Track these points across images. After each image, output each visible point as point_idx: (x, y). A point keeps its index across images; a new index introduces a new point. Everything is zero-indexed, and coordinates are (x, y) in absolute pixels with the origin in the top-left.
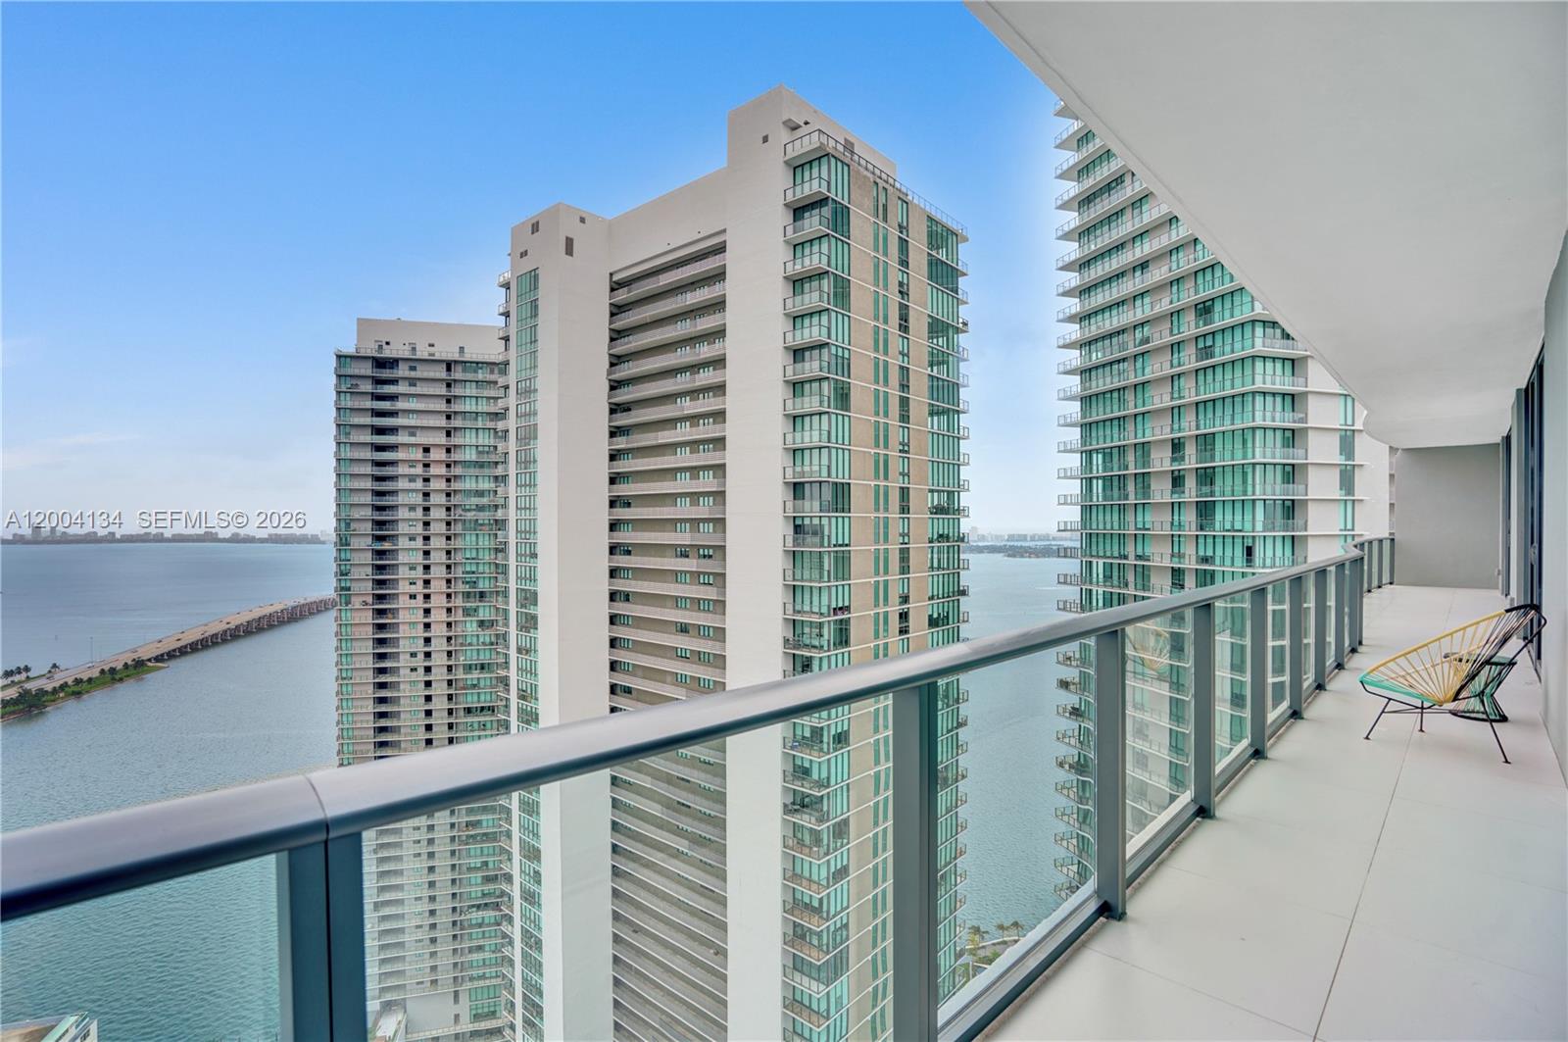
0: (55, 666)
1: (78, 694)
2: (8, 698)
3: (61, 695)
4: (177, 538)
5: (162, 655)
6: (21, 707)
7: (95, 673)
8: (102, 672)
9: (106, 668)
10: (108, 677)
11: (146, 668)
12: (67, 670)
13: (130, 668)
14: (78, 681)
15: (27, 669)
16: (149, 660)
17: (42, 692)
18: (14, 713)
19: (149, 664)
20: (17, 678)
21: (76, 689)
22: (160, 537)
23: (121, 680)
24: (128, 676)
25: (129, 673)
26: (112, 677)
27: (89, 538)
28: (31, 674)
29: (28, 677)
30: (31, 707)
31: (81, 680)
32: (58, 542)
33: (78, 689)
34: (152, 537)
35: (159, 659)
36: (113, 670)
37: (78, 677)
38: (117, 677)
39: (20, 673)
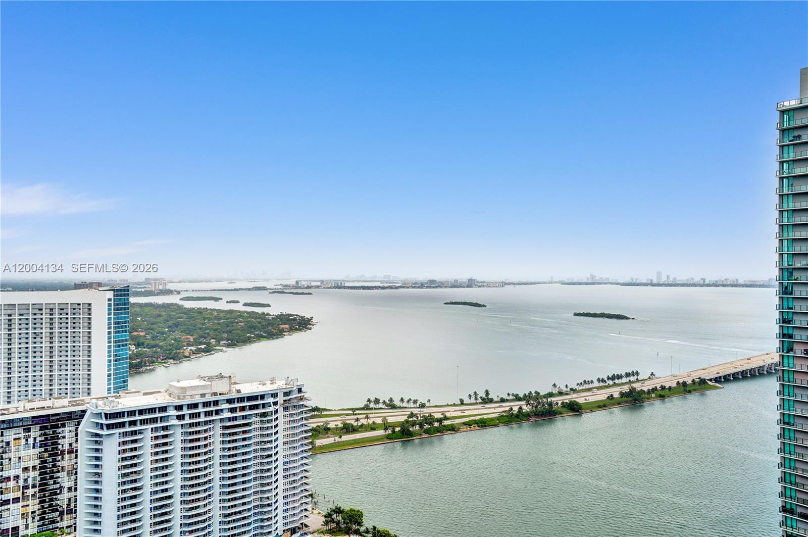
0: (652, 374)
1: (662, 397)
2: (624, 392)
3: (654, 395)
4: (748, 283)
5: (720, 378)
6: (630, 399)
7: (674, 385)
8: (678, 383)
9: (681, 381)
10: (682, 388)
11: (707, 386)
12: (659, 378)
13: (697, 384)
14: (663, 388)
15: (637, 373)
16: (711, 380)
17: (643, 392)
18: (626, 402)
19: (709, 383)
20: (632, 378)
21: (662, 393)
22: (735, 283)
23: (690, 392)
24: (695, 390)
25: (696, 388)
26: (684, 389)
27: (688, 283)
28: (640, 378)
29: (637, 379)
30: (636, 400)
31: (665, 387)
32: (671, 285)
33: (663, 393)
34: (729, 283)
35: (717, 380)
36: (684, 384)
37: (663, 384)
38: (688, 389)
39: (633, 375)
